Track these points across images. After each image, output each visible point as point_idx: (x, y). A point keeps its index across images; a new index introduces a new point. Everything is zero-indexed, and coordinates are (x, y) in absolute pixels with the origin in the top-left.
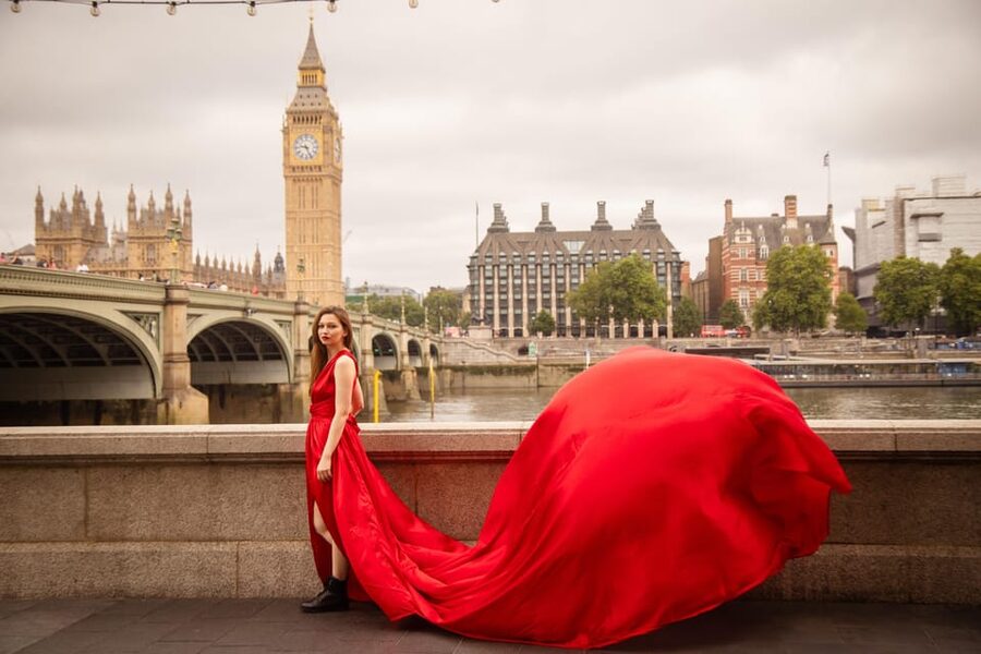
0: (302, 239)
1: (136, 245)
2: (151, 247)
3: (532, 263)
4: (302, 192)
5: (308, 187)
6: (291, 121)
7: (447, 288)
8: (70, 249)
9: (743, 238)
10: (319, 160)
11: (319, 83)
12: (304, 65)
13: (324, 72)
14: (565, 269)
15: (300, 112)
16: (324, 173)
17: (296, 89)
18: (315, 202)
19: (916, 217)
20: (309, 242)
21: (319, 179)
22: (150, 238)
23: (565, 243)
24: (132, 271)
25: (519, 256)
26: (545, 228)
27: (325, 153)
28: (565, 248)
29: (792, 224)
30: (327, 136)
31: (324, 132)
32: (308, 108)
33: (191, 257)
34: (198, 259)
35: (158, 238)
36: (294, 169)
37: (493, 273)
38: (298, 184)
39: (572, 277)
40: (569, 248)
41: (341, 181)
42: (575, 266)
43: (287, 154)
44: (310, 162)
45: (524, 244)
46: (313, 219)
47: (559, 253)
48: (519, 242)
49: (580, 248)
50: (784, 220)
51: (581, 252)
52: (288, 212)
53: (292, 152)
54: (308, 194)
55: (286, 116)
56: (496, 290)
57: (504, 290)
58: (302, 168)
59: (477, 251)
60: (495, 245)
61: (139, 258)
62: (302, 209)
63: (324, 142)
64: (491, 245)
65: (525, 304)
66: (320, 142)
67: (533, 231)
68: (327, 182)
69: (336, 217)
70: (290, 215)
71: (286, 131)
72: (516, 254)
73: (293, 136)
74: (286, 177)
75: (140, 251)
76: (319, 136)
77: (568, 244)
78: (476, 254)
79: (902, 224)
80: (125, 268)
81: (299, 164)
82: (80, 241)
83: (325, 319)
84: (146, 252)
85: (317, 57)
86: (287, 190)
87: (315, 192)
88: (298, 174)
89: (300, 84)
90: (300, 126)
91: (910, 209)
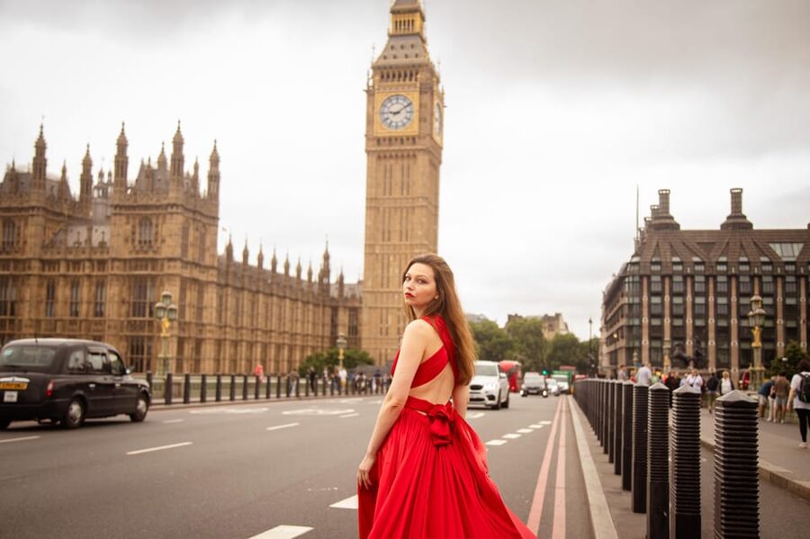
0: (386, 235)
1: (124, 219)
2: (145, 221)
3: (722, 274)
4: (389, 172)
5: (397, 166)
6: (378, 78)
7: (524, 316)
8: (26, 224)
10: (413, 129)
11: (417, 29)
12: (398, 7)
13: (423, 19)
14: (775, 282)
15: (391, 67)
16: (419, 147)
17: (387, 38)
18: (406, 186)
20: (395, 240)
21: (412, 156)
22: (146, 207)
23: (772, 245)
24: (114, 260)
25: (702, 263)
26: (737, 224)
27: (422, 120)
28: (773, 253)
30: (426, 98)
31: (421, 93)
32: (402, 61)
33: (214, 244)
34: (229, 250)
35: (157, 207)
36: (379, 140)
37: (663, 288)
38: (383, 162)
39: (786, 295)
40: (778, 252)
41: (440, 162)
42: (790, 279)
43: (370, 122)
44: (401, 132)
46: (401, 208)
47: (764, 259)
48: (698, 243)
49: (797, 254)
51: (798, 258)
52: (369, 199)
53: (377, 118)
54: (397, 175)
55: (371, 72)
56: (667, 312)
57: (680, 311)
58: (390, 139)
59: (636, 255)
60: (665, 247)
61: (126, 240)
62: (387, 196)
63: (421, 106)
64: (658, 245)
65: (712, 335)
66: (416, 106)
67: (719, 228)
68: (423, 160)
69: (433, 209)
70: (372, 203)
71: (371, 91)
72: (696, 259)
73: (379, 98)
74: (368, 152)
75: (129, 227)
76: (414, 97)
77: (777, 248)
78: (636, 259)
80: (105, 256)
81: (387, 135)
82: (41, 212)
84: (138, 230)
86: (369, 168)
87: (406, 172)
88: (385, 148)
89: (391, 32)
90: (390, 83)
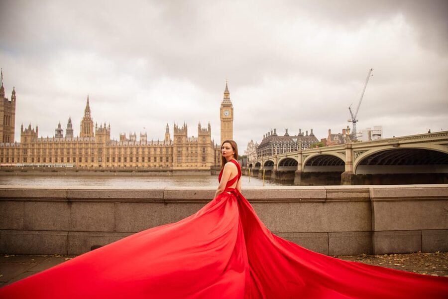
0: (225, 136)
1: (200, 137)
3: (285, 144)
4: (225, 125)
5: (227, 123)
9: (336, 139)
10: (230, 117)
11: (229, 97)
12: (225, 93)
14: (293, 145)
15: (225, 104)
16: (231, 120)
18: (228, 127)
19: (374, 135)
20: (227, 137)
26: (287, 135)
27: (232, 115)
29: (345, 136)
30: (232, 111)
32: (227, 103)
35: (206, 135)
37: (276, 146)
38: (224, 123)
39: (295, 147)
42: (296, 145)
43: (221, 115)
44: (226, 117)
45: (283, 139)
46: (228, 132)
47: (291, 141)
48: (281, 139)
49: (296, 140)
50: (343, 135)
53: (223, 114)
54: (227, 125)
55: (221, 105)
60: (275, 139)
61: (201, 141)
62: (225, 129)
66: (230, 112)
67: (284, 136)
70: (222, 130)
71: (221, 109)
72: (281, 141)
73: (223, 110)
74: (221, 120)
75: (201, 139)
76: (230, 110)
77: (293, 139)
79: (370, 136)
81: (224, 117)
83: (228, 145)
84: (203, 139)
85: (228, 91)
86: (221, 124)
88: (224, 120)
90: (225, 108)
91: (372, 133)
